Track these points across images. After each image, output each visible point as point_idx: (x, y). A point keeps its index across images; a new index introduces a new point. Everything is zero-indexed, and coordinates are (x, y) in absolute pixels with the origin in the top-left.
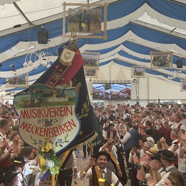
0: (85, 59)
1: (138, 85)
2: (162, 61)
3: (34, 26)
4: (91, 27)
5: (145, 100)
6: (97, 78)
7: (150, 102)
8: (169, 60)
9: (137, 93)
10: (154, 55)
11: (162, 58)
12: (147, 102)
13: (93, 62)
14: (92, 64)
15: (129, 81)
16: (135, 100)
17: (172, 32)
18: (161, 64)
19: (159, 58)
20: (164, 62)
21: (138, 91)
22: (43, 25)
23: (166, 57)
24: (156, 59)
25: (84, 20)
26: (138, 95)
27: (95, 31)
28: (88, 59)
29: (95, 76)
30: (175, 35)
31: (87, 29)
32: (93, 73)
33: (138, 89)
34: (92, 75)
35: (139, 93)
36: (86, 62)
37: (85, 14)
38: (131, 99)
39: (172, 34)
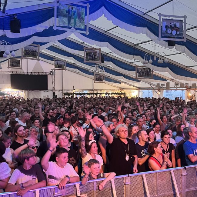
0: (27, 49)
1: (54, 77)
2: (93, 56)
3: (7, 15)
4: (77, 23)
5: (60, 90)
6: (21, 69)
7: (65, 92)
8: (98, 55)
9: (53, 84)
10: (87, 50)
11: (93, 53)
12: (62, 91)
13: (34, 53)
14: (33, 55)
15: (46, 73)
16: (51, 90)
17: (106, 32)
18: (92, 58)
19: (90, 53)
20: (94, 57)
21: (54, 82)
22: (16, 15)
23: (96, 53)
24: (88, 54)
25: (72, 16)
26: (54, 86)
27: (80, 26)
28: (29, 50)
29: (20, 67)
30: (108, 35)
31: (74, 24)
32: (17, 64)
33: (54, 80)
34: (16, 66)
35: (55, 84)
36: (28, 52)
37: (72, 10)
38: (48, 89)
39: (106, 33)
